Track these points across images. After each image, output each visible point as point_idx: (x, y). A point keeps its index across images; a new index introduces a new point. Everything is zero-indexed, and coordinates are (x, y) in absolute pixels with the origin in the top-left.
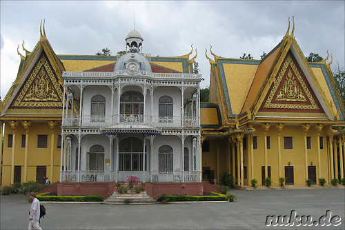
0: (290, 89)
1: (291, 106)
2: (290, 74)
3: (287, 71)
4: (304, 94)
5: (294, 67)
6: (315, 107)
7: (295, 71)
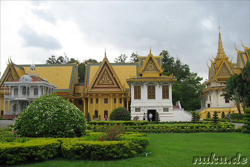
0: (106, 79)
1: (105, 86)
2: (106, 72)
3: (104, 71)
4: (111, 80)
5: (107, 70)
6: (116, 86)
7: (108, 71)
